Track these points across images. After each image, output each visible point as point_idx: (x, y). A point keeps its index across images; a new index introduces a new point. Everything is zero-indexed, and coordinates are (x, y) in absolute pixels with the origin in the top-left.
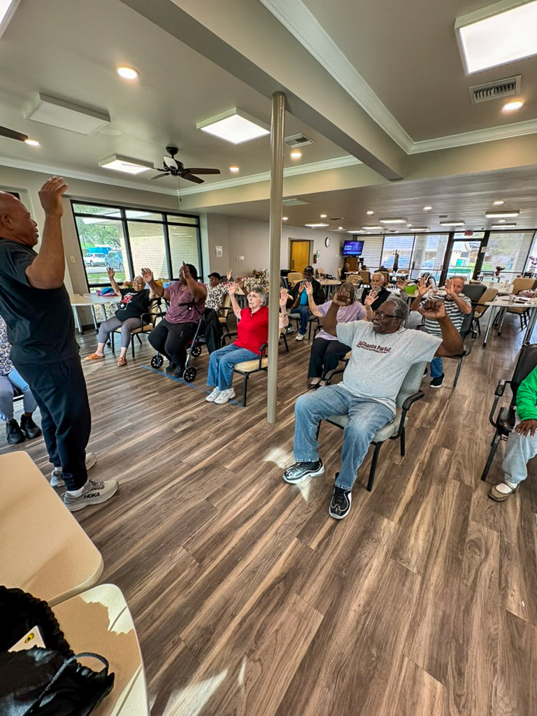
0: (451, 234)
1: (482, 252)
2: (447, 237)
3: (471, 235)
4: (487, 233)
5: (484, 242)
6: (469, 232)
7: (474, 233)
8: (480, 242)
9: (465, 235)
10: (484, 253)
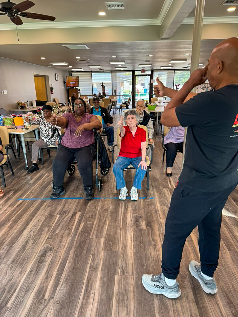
0: (133, 72)
1: (151, 83)
2: (131, 73)
3: (145, 72)
4: (152, 71)
5: (151, 76)
6: (143, 71)
7: (146, 71)
8: (149, 76)
9: (142, 72)
10: (153, 84)
